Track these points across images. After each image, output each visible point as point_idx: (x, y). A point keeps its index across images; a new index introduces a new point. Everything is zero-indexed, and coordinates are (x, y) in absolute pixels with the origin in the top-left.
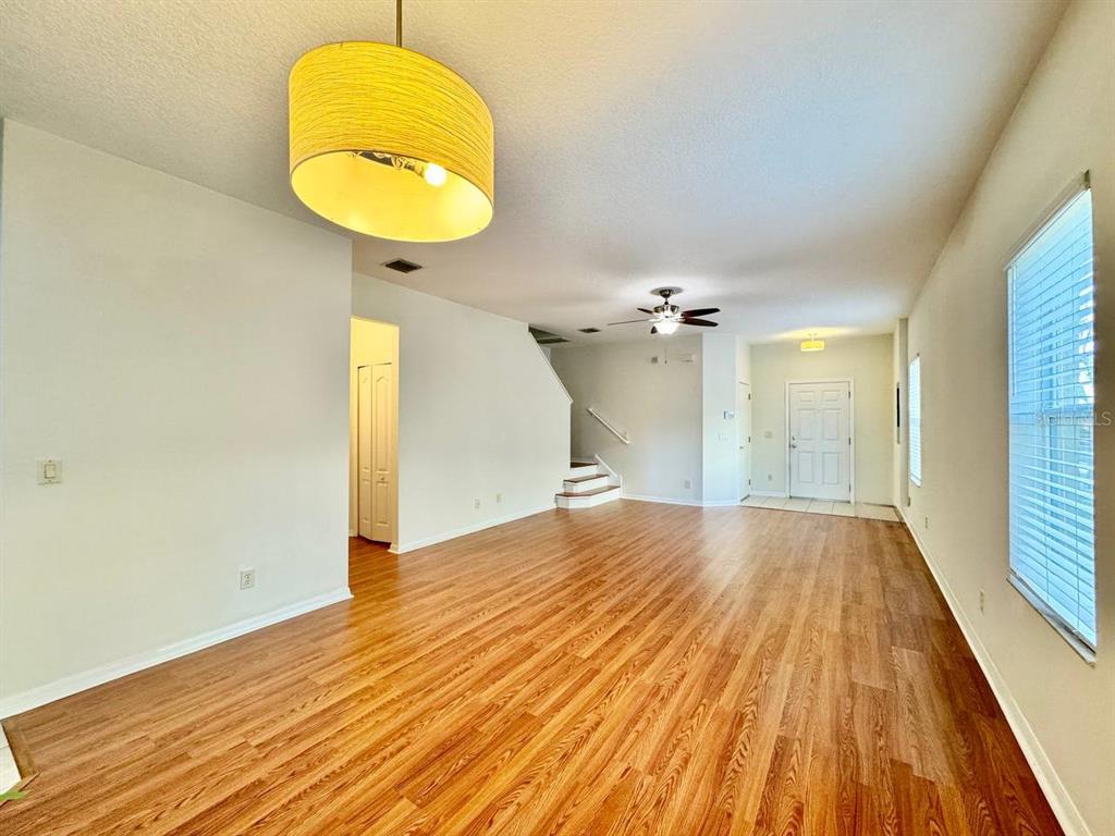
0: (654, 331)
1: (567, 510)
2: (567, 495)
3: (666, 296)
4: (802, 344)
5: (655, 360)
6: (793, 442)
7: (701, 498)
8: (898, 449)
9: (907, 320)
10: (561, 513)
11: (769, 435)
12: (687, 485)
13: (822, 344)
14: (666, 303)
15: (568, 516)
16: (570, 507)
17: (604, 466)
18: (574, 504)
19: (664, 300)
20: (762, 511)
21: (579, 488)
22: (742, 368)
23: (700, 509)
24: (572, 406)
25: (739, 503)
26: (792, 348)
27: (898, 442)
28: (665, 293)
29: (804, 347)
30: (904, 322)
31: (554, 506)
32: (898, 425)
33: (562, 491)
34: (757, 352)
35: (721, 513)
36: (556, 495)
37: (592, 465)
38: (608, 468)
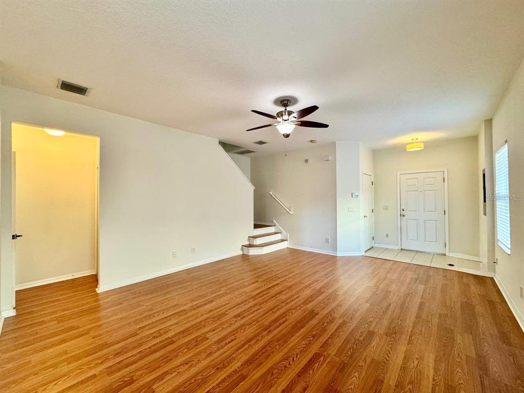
0: (287, 136)
1: (248, 256)
2: (251, 246)
3: (285, 105)
4: (407, 146)
5: (306, 161)
6: (403, 213)
7: (336, 250)
8: (484, 220)
9: (491, 119)
10: (244, 257)
11: (386, 208)
12: (327, 240)
13: (422, 145)
14: (286, 110)
15: (248, 259)
16: (250, 254)
17: (279, 227)
18: (252, 252)
20: (379, 261)
21: (258, 241)
22: (364, 165)
23: (335, 257)
24: (254, 190)
25: (363, 254)
26: (400, 149)
27: (485, 214)
28: (284, 102)
29: (410, 149)
30: (489, 122)
31: (241, 253)
32: (485, 201)
34: (377, 154)
35: (349, 260)
36: (243, 246)
37: (272, 226)
38: (281, 228)
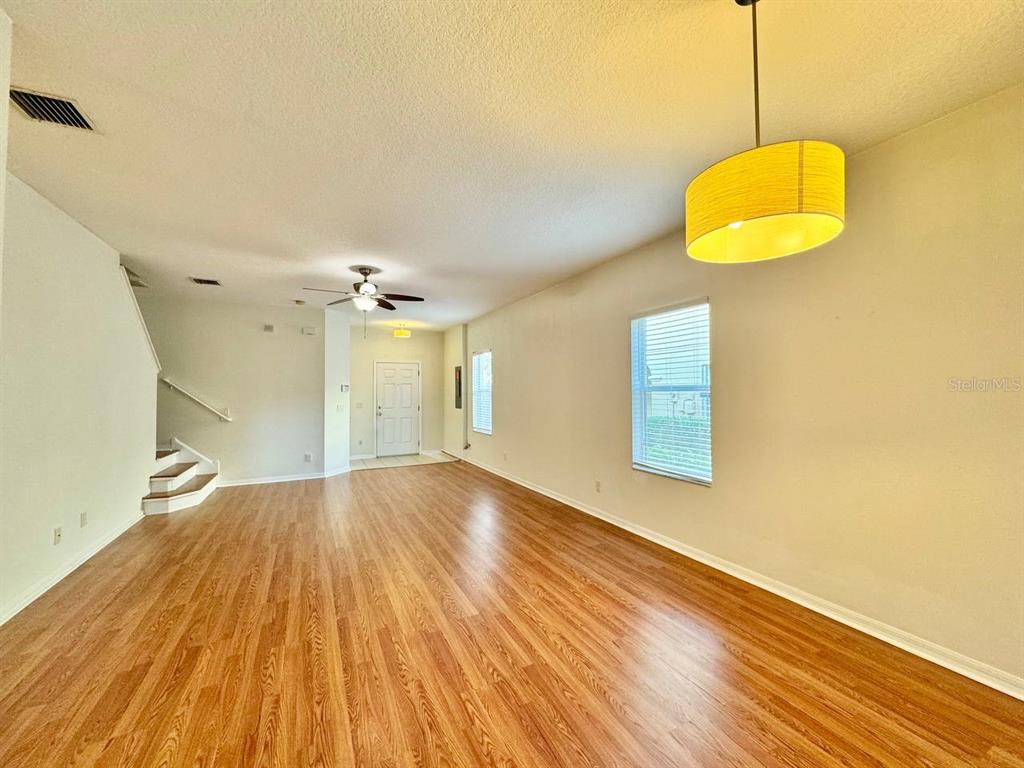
1: (168, 516)
2: (161, 496)
3: (366, 274)
4: (395, 331)
5: (269, 328)
6: (379, 411)
7: (323, 471)
9: (467, 326)
11: (360, 406)
12: (307, 458)
13: (409, 333)
14: (366, 281)
17: (190, 452)
19: (362, 277)
21: (174, 483)
23: (323, 480)
25: (350, 468)
28: (365, 271)
29: (398, 335)
31: (140, 516)
32: (459, 395)
33: (147, 492)
36: (143, 499)
37: (173, 452)
38: (196, 453)
